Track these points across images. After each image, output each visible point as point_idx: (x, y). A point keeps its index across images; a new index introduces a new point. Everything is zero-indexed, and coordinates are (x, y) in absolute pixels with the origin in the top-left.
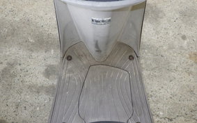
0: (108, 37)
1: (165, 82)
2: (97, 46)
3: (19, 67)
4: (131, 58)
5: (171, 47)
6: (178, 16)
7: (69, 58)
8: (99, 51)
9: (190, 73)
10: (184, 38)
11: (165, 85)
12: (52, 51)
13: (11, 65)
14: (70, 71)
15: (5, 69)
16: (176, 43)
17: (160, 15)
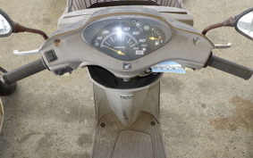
0: (133, 107)
1: (190, 147)
2: (125, 114)
3: (55, 137)
4: (153, 124)
5: (193, 115)
6: (197, 87)
7: (103, 125)
8: (126, 118)
9: (212, 139)
10: (204, 106)
11: (190, 150)
12: (86, 121)
13: (48, 135)
14: (104, 136)
15: (43, 138)
16: (197, 111)
17: (181, 86)
